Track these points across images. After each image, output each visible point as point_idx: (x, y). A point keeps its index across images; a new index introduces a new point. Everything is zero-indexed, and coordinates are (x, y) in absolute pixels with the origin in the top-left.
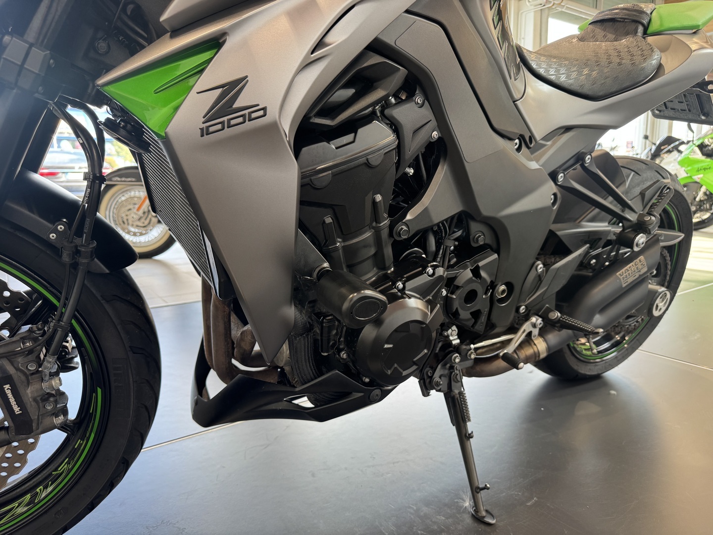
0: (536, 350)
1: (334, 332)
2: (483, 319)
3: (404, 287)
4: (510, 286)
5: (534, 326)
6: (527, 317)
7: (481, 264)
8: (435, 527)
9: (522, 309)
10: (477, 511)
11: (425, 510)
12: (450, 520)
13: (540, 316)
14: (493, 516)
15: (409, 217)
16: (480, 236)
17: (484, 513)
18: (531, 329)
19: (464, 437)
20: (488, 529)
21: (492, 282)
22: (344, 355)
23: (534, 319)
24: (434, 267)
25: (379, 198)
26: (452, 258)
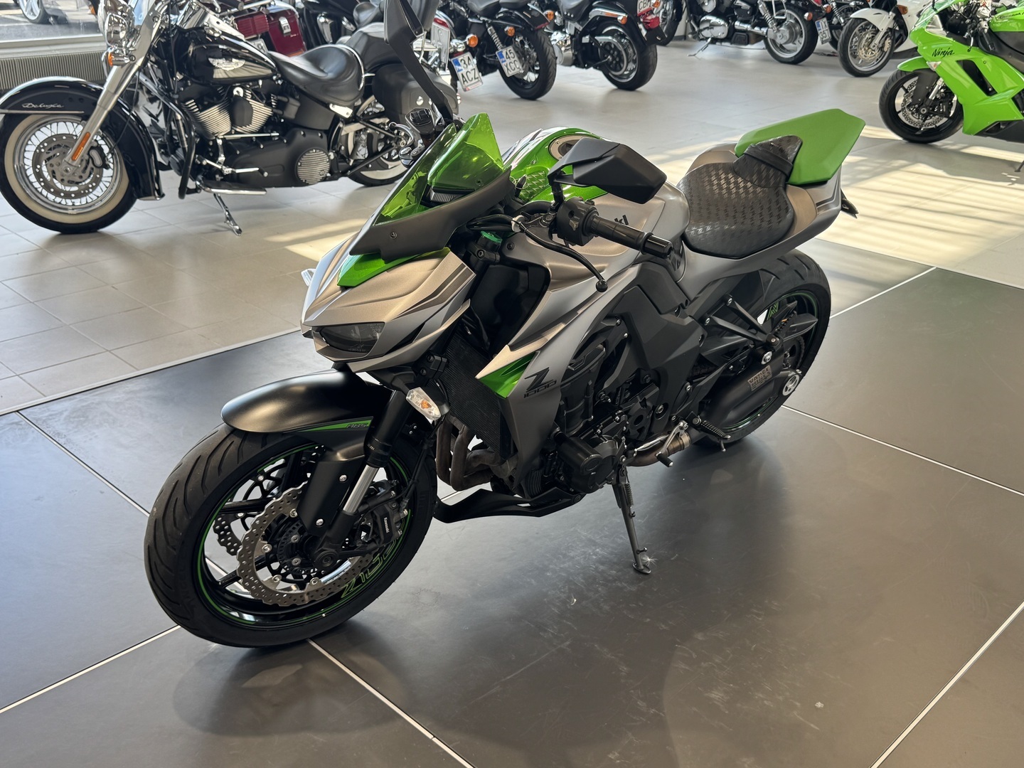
0: (681, 443)
1: (555, 463)
2: (645, 431)
3: (601, 432)
4: (666, 406)
5: (681, 428)
6: (677, 423)
7: (647, 397)
8: (611, 578)
9: (673, 419)
10: (637, 566)
11: (601, 567)
12: (620, 573)
13: (686, 421)
14: (649, 569)
15: (606, 386)
16: (647, 378)
17: (642, 567)
18: (679, 431)
19: (628, 516)
20: (646, 577)
21: (653, 406)
22: (562, 478)
23: (681, 424)
24: (620, 415)
25: (590, 383)
26: (627, 393)
